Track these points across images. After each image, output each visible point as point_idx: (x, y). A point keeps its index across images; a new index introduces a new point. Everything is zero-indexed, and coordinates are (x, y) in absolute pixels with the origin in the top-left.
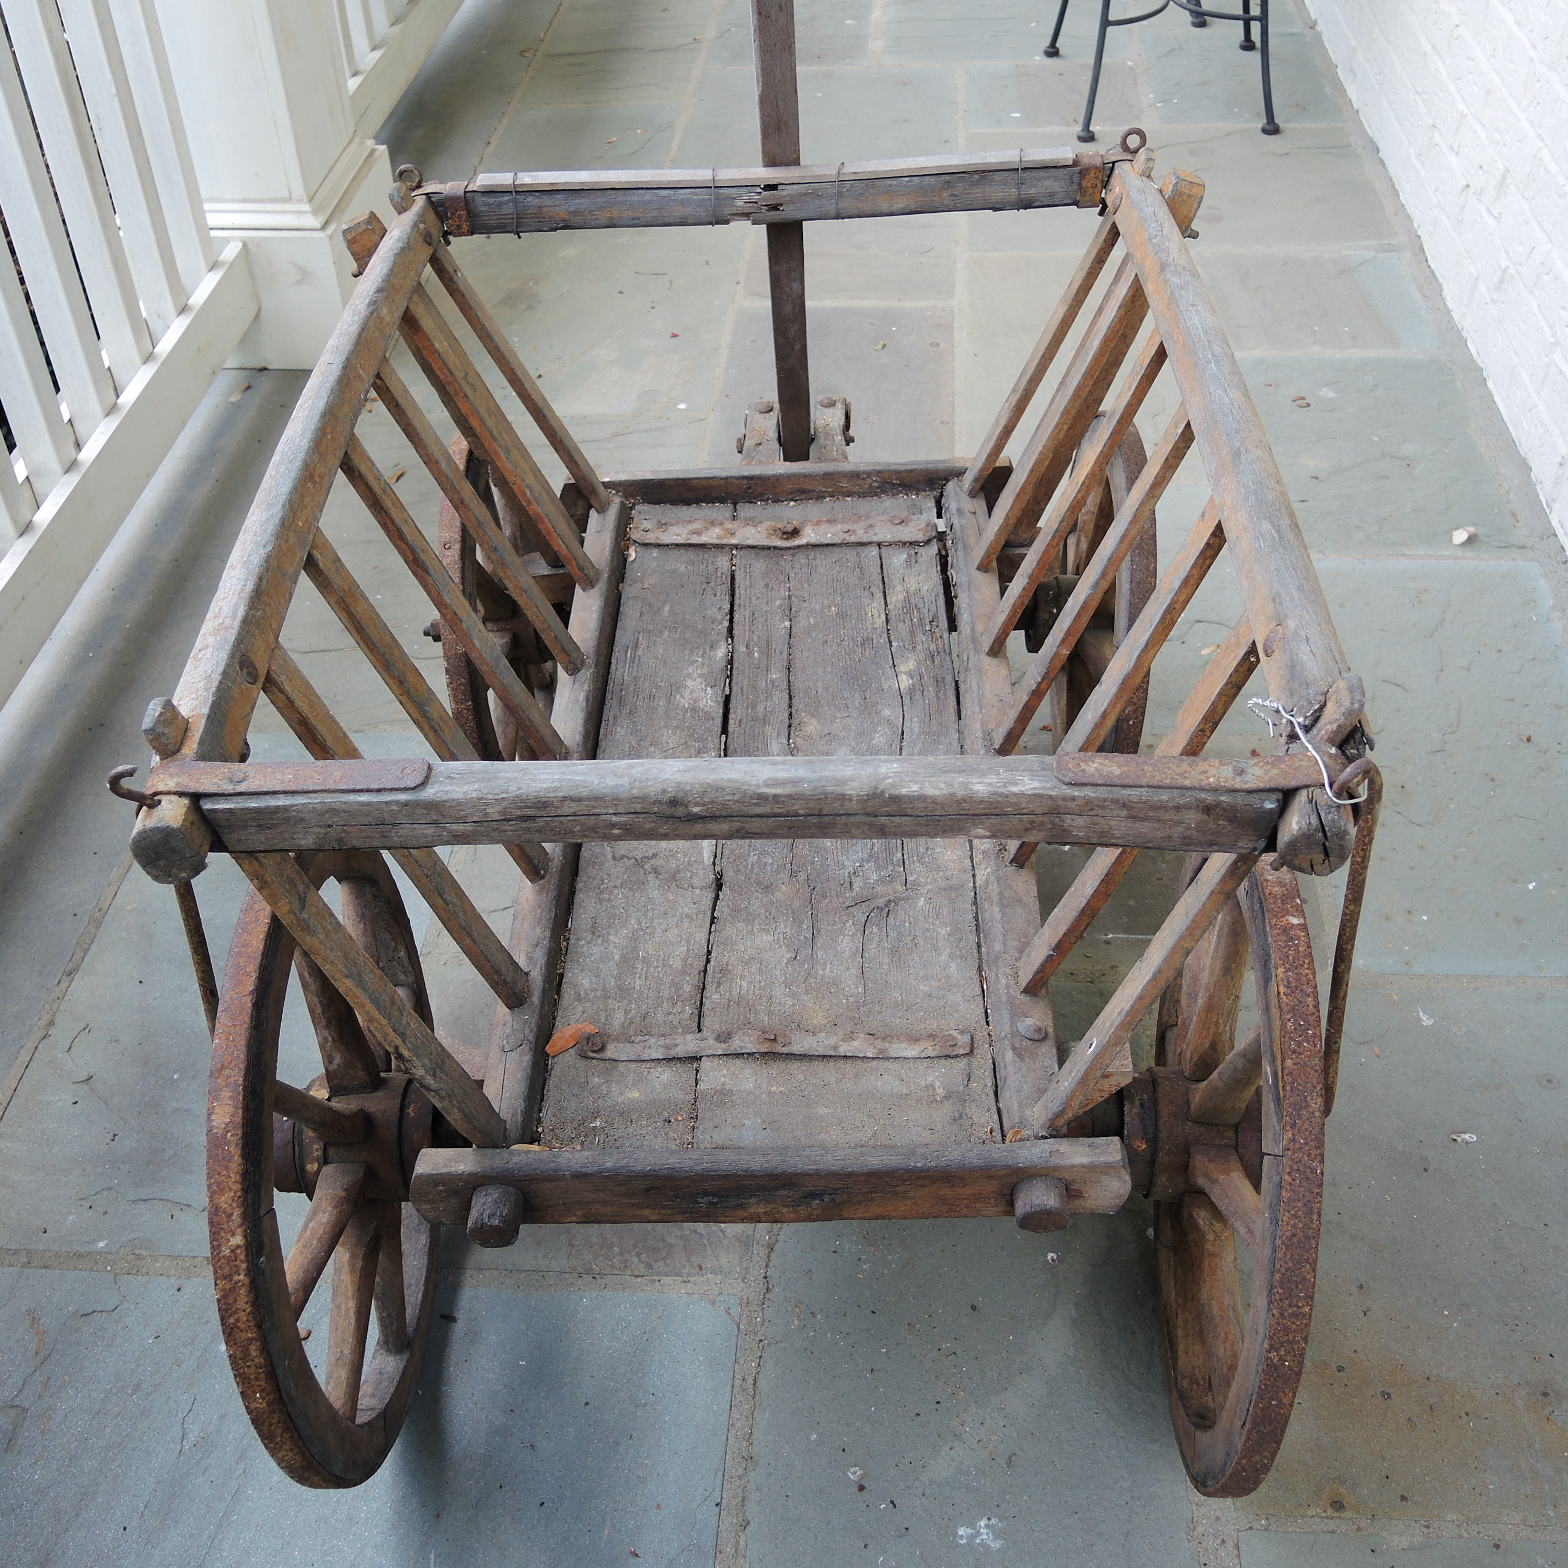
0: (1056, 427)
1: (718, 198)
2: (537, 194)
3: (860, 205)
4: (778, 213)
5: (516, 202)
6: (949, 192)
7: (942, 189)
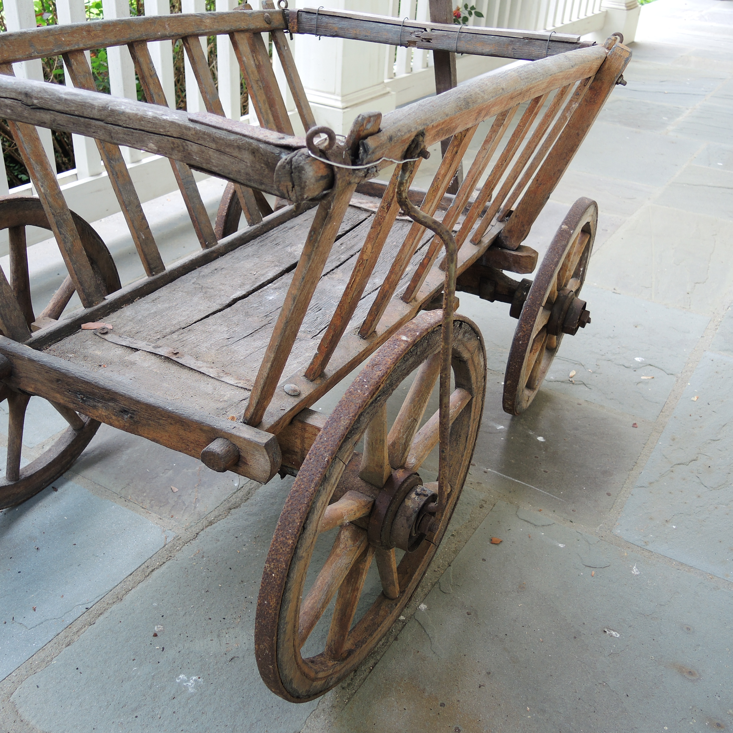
0: (516, 164)
1: (403, 31)
2: (328, 17)
3: (468, 46)
4: (429, 43)
5: (317, 19)
6: (512, 47)
7: (509, 44)
